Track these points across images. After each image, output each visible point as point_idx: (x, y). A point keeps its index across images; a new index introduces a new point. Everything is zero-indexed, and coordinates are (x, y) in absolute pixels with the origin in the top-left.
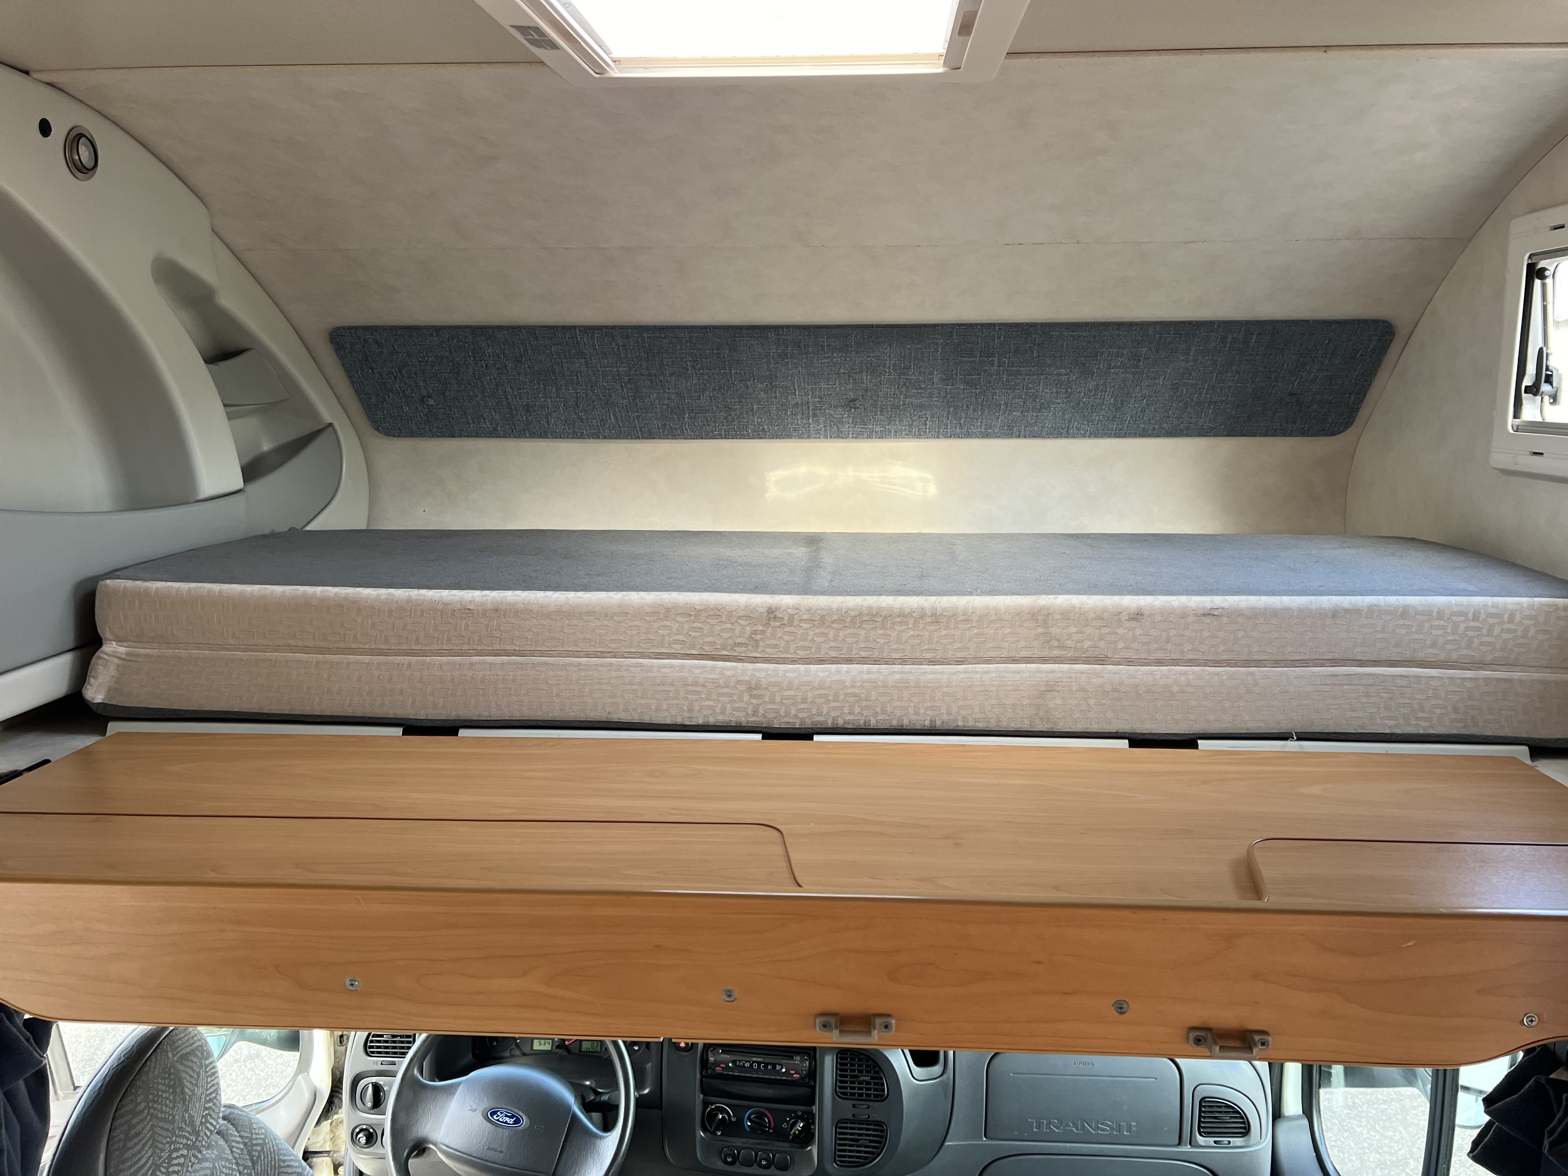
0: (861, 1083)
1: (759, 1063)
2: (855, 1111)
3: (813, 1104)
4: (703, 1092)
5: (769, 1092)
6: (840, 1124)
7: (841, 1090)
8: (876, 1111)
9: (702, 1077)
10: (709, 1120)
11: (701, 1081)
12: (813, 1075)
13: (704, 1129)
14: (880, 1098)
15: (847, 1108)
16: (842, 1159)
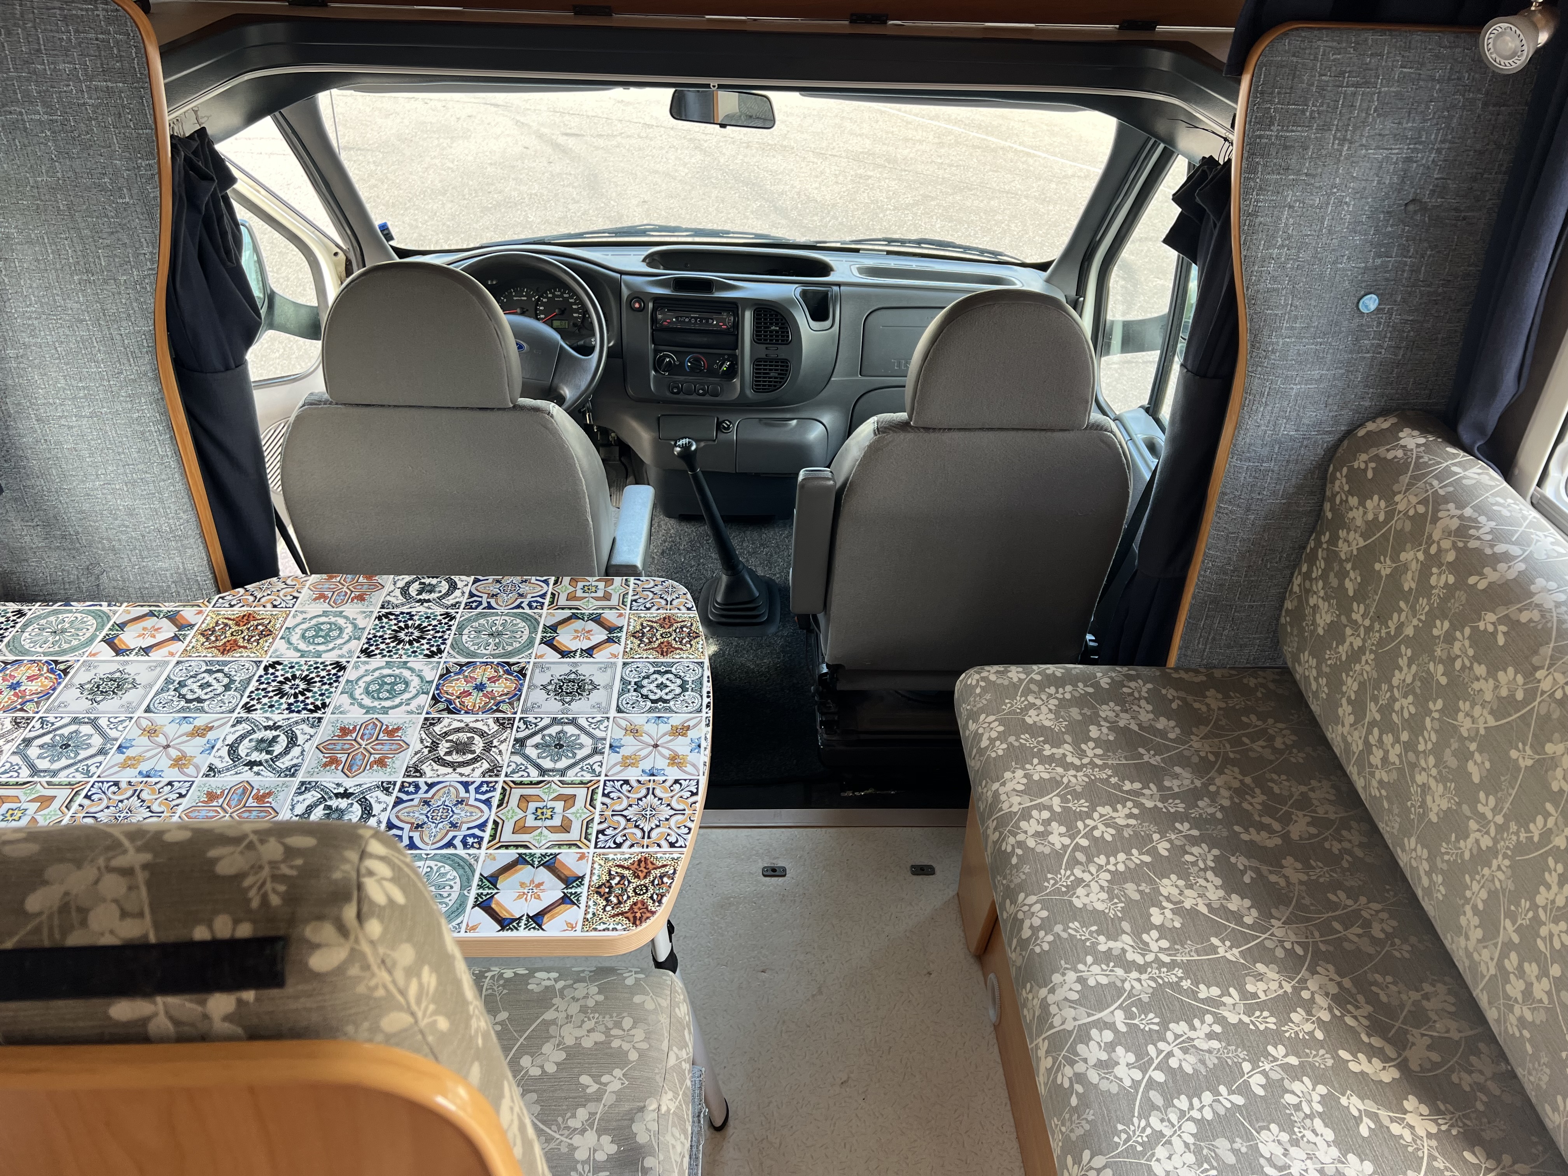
0: (771, 332)
1: (696, 318)
2: (768, 352)
3: (736, 348)
4: (653, 342)
5: (704, 339)
6: (757, 362)
7: (757, 338)
8: (782, 352)
9: (653, 330)
10: (658, 365)
11: (652, 334)
12: (737, 326)
13: (656, 371)
14: (785, 342)
15: (762, 351)
16: (757, 387)
